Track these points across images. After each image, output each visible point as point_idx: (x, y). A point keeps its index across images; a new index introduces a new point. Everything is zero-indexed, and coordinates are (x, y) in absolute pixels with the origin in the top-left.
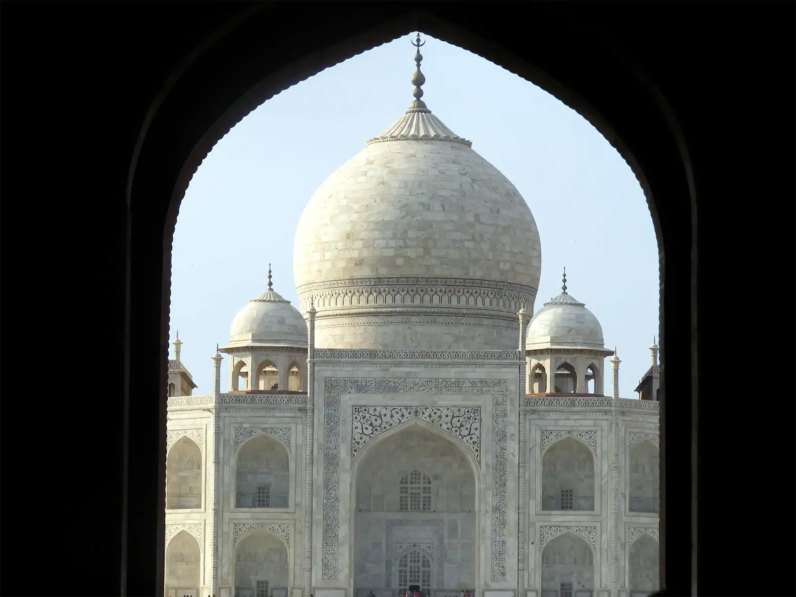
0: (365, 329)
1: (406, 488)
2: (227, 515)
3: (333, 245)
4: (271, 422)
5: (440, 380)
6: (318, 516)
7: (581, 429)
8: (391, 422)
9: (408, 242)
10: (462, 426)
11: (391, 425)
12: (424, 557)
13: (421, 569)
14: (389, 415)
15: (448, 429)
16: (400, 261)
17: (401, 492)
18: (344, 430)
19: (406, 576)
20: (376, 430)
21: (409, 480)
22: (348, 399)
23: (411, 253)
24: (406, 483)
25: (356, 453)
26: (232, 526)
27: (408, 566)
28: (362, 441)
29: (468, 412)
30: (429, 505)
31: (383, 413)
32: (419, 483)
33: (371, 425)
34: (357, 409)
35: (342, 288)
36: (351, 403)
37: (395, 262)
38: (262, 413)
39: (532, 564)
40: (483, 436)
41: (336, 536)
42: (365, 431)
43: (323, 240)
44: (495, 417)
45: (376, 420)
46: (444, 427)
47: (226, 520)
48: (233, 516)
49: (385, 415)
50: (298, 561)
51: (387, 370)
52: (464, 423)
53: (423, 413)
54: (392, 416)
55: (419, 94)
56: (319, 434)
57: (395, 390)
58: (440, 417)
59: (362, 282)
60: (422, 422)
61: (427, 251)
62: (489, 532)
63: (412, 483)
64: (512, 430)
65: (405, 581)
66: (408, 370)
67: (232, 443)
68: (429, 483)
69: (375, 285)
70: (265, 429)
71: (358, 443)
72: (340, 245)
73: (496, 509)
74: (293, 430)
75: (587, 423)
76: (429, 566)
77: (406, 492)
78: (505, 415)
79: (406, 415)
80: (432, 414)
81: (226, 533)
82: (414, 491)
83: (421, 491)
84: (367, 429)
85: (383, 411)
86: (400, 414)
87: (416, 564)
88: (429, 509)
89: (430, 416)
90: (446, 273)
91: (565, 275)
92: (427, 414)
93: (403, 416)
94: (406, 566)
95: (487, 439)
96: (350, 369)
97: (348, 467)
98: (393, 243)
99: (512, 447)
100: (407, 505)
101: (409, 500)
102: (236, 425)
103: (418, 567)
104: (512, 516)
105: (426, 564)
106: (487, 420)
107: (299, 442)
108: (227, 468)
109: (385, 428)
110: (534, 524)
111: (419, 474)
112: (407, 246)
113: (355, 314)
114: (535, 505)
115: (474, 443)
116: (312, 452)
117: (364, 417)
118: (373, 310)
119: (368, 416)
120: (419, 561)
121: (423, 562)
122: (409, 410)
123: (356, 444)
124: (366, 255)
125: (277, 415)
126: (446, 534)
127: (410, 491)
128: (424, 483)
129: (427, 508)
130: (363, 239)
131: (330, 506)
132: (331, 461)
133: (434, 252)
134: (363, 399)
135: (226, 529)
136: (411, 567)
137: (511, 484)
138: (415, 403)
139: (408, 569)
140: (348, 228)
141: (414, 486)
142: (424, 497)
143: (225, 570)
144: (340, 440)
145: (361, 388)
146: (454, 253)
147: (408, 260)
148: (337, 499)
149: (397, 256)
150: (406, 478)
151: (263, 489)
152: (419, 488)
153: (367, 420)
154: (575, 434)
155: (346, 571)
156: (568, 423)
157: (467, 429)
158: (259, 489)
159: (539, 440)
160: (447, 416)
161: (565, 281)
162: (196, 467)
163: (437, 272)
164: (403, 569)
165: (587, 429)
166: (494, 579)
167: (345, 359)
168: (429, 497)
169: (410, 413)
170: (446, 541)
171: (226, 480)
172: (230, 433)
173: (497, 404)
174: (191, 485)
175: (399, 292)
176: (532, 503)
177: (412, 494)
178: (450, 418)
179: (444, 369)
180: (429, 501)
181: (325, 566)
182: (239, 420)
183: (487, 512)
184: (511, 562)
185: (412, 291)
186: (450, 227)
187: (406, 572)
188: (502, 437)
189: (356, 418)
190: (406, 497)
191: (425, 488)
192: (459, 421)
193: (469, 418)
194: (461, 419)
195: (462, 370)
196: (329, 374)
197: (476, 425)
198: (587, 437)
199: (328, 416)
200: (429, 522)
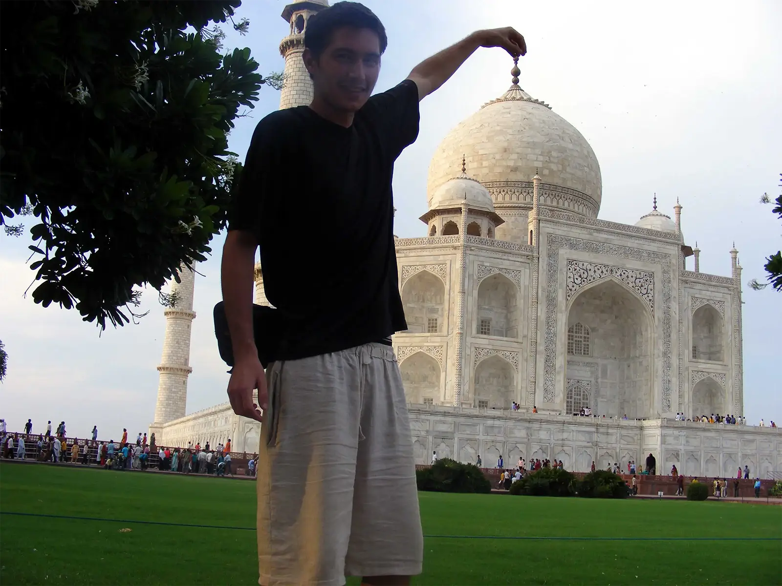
1: (572, 336)
2: (469, 340)
3: (492, 156)
4: (506, 264)
5: (627, 248)
6: (541, 348)
7: (715, 299)
8: (594, 276)
9: (552, 159)
10: (642, 286)
11: (594, 278)
12: (584, 392)
13: (582, 401)
14: (593, 270)
15: (633, 287)
16: (546, 172)
17: (569, 339)
18: (561, 277)
19: (571, 406)
20: (584, 281)
21: (575, 331)
22: (564, 253)
23: (554, 167)
24: (572, 332)
25: (569, 298)
26: (473, 349)
27: (573, 398)
28: (573, 289)
29: (646, 276)
30: (588, 351)
31: (588, 269)
32: (581, 333)
33: (580, 276)
34: (570, 262)
35: (496, 188)
36: (566, 257)
37: (542, 172)
38: (500, 255)
39: (686, 400)
40: (656, 295)
41: (554, 366)
42: (576, 280)
43: (481, 152)
44: (663, 282)
45: (584, 273)
46: (631, 285)
47: (468, 344)
48: (473, 340)
49: (590, 270)
50: (524, 385)
51: (591, 234)
52: (643, 284)
53: (616, 272)
54: (595, 272)
56: (543, 278)
57: (596, 250)
58: (628, 277)
59: (514, 184)
60: (616, 278)
61: (564, 168)
62: (660, 372)
63: (576, 332)
64: (674, 293)
65: (571, 410)
66: (606, 236)
67: (475, 277)
68: (588, 334)
69: (525, 187)
70: (500, 269)
71: (571, 290)
72: (498, 157)
73: (665, 354)
74: (522, 273)
75: (719, 296)
76: (587, 399)
77: (572, 339)
78: (669, 282)
79: (605, 272)
80: (622, 274)
81: (468, 355)
82: (577, 339)
83: (582, 340)
84: (577, 279)
85: (589, 267)
86: (601, 270)
87: (579, 397)
88: (588, 354)
89: (621, 275)
90: (574, 187)
92: (619, 274)
93: (602, 272)
94: (571, 398)
95: (658, 298)
96: (566, 229)
97: (564, 308)
98: (541, 158)
99: (674, 306)
100: (572, 349)
101: (574, 345)
102: (479, 263)
103: (580, 399)
104: (675, 361)
105: (585, 397)
106: (658, 285)
107: (527, 283)
108: (470, 298)
109: (590, 280)
110: (687, 369)
111: (581, 326)
112: (551, 162)
114: (688, 353)
115: (650, 300)
116: (537, 293)
117: (575, 270)
119: (578, 268)
120: (580, 395)
121: (584, 395)
122: (606, 268)
123: (569, 291)
124: (521, 165)
125: (510, 258)
126: (600, 375)
127: (575, 339)
128: (585, 333)
129: (586, 353)
130: (518, 153)
131: (551, 340)
132: (551, 302)
133: (568, 169)
134: (575, 255)
135: (468, 352)
136: (575, 399)
137: (674, 336)
138: (611, 263)
139: (573, 400)
140: (506, 144)
141: (577, 335)
142: (585, 345)
143: (467, 388)
144: (558, 286)
145: (573, 246)
146: (579, 173)
147: (552, 171)
148: (555, 335)
149: (543, 168)
150: (573, 329)
151: (486, 322)
152: (581, 337)
153: (577, 272)
154: (712, 302)
155: (561, 395)
156: (708, 293)
157: (645, 289)
158: (482, 322)
159: (690, 304)
160: (632, 277)
163: (569, 184)
164: (569, 400)
165: (719, 299)
166: (664, 411)
167: (562, 221)
168: (588, 345)
169: (607, 271)
170: (599, 380)
171: (470, 309)
172: (474, 269)
173: (664, 272)
175: (542, 195)
176: (686, 352)
177: (576, 341)
178: (634, 279)
179: (630, 240)
180: (588, 348)
181: (546, 390)
182: (481, 259)
184: (674, 397)
185: (552, 195)
186: (576, 154)
187: (571, 402)
188: (668, 298)
189: (570, 269)
190: (572, 343)
191: (585, 337)
192: (640, 282)
193: (646, 281)
194: (642, 280)
195: (641, 242)
196: (550, 230)
197: (651, 287)
198: (719, 305)
199: (549, 265)
200: (588, 364)
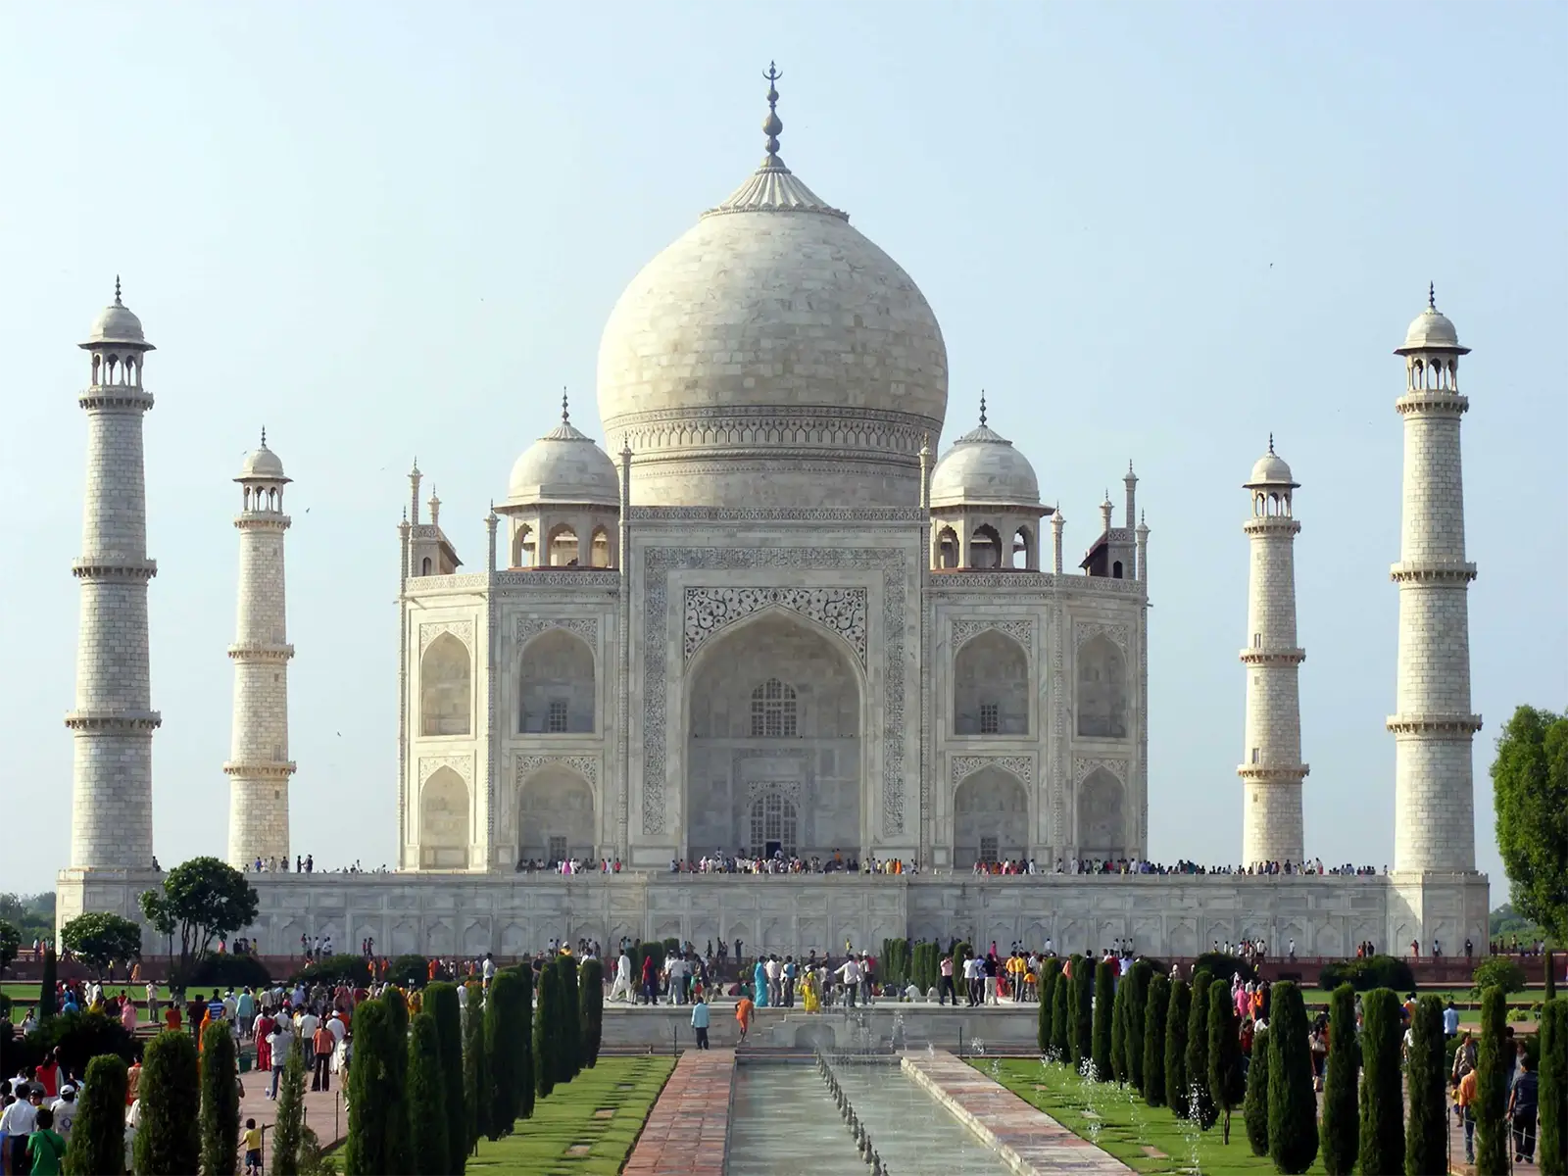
0: (701, 479)
1: (761, 704)
2: (506, 744)
3: (654, 360)
4: (569, 611)
5: (809, 550)
6: (637, 745)
7: (1008, 618)
8: (740, 609)
9: (760, 354)
10: (840, 614)
11: (739, 614)
12: (787, 802)
13: (783, 819)
14: (736, 599)
15: (820, 619)
16: (749, 383)
17: (754, 710)
18: (673, 621)
19: (761, 829)
20: (718, 621)
21: (765, 693)
22: (678, 578)
23: (765, 370)
24: (761, 697)
25: (689, 655)
26: (514, 759)
27: (764, 816)
28: (697, 638)
29: (849, 595)
30: (794, 728)
31: (727, 598)
32: (779, 697)
33: (711, 614)
34: (691, 591)
35: (667, 421)
36: (682, 583)
37: (742, 384)
38: (556, 598)
39: (940, 811)
40: (870, 629)
41: (662, 773)
42: (702, 622)
43: (641, 353)
44: (887, 602)
45: (718, 607)
46: (815, 617)
47: (506, 751)
48: (514, 744)
49: (731, 600)
50: (609, 809)
51: (732, 536)
52: (843, 611)
53: (785, 597)
54: (740, 601)
55: (774, 147)
56: (637, 628)
57: (743, 563)
58: (809, 602)
59: (696, 413)
60: (784, 609)
61: (788, 368)
62: (879, 766)
63: (768, 697)
64: (912, 620)
65: (760, 836)
66: (763, 535)
67: (514, 641)
68: (793, 696)
69: (714, 416)
70: (559, 621)
71: (693, 640)
72: (664, 361)
73: (889, 733)
74: (600, 624)
75: (1018, 611)
76: (794, 815)
77: (761, 710)
78: (902, 599)
79: (761, 599)
80: (798, 598)
81: (506, 769)
82: (772, 708)
83: (782, 708)
84: (704, 619)
85: (728, 595)
86: (752, 597)
87: (775, 813)
88: (794, 733)
89: (795, 601)
90: (814, 399)
91: (983, 401)
92: (790, 598)
93: (756, 601)
94: (761, 814)
95: (876, 632)
96: (680, 534)
97: (678, 674)
98: (739, 357)
99: (912, 644)
100: (761, 728)
101: (765, 720)
102: (519, 616)
103: (779, 816)
104: (912, 743)
105: (790, 812)
106: (876, 608)
107: (609, 639)
108: (506, 676)
109: (731, 618)
110: (942, 754)
111: (779, 685)
112: (757, 361)
113: (687, 458)
114: (944, 725)
115: (858, 638)
116: (628, 653)
117: (701, 603)
118: (711, 452)
119: (706, 601)
120: (779, 808)
121: (786, 808)
122: (764, 593)
123: (690, 642)
124: (700, 374)
125: (577, 600)
126: (817, 770)
127: (766, 708)
128: (786, 697)
129: (790, 732)
130: (697, 352)
131: (654, 730)
132: (655, 666)
133: (798, 369)
134: (697, 577)
135: (505, 763)
136: (768, 816)
137: (910, 697)
138: (773, 583)
139: (764, 819)
140: (675, 336)
141: (772, 701)
142: (787, 717)
143: (505, 821)
144: (667, 636)
145: (696, 562)
146: (822, 371)
147: (761, 381)
148: (663, 721)
149: (745, 375)
150: (761, 690)
151: (559, 705)
152: (779, 705)
153: (705, 607)
154: (1001, 625)
155: (677, 823)
156: (992, 609)
157: (847, 619)
158: (553, 705)
159: (949, 635)
160: (819, 601)
161: (983, 409)
162: (462, 675)
163: (803, 398)
164: (757, 819)
165: (1017, 618)
166: (888, 834)
167: (673, 521)
168: (794, 717)
169: (766, 597)
170: (818, 778)
171: (506, 693)
172: (511, 627)
173: (889, 582)
174: (456, 701)
175: (748, 426)
176: (940, 723)
177: (769, 712)
178: (823, 603)
179: (815, 534)
180: (794, 723)
181: (647, 814)
182: (524, 608)
183: (876, 737)
184: (911, 811)
185: (767, 424)
186: (819, 333)
187: (760, 823)
188: (896, 631)
189: (690, 604)
190: (761, 717)
191: (787, 704)
192: (836, 608)
193: (850, 604)
194: (839, 605)
195: (839, 535)
196: (650, 542)
197: (861, 613)
198: (1018, 629)
199: (649, 601)
200: (794, 752)
